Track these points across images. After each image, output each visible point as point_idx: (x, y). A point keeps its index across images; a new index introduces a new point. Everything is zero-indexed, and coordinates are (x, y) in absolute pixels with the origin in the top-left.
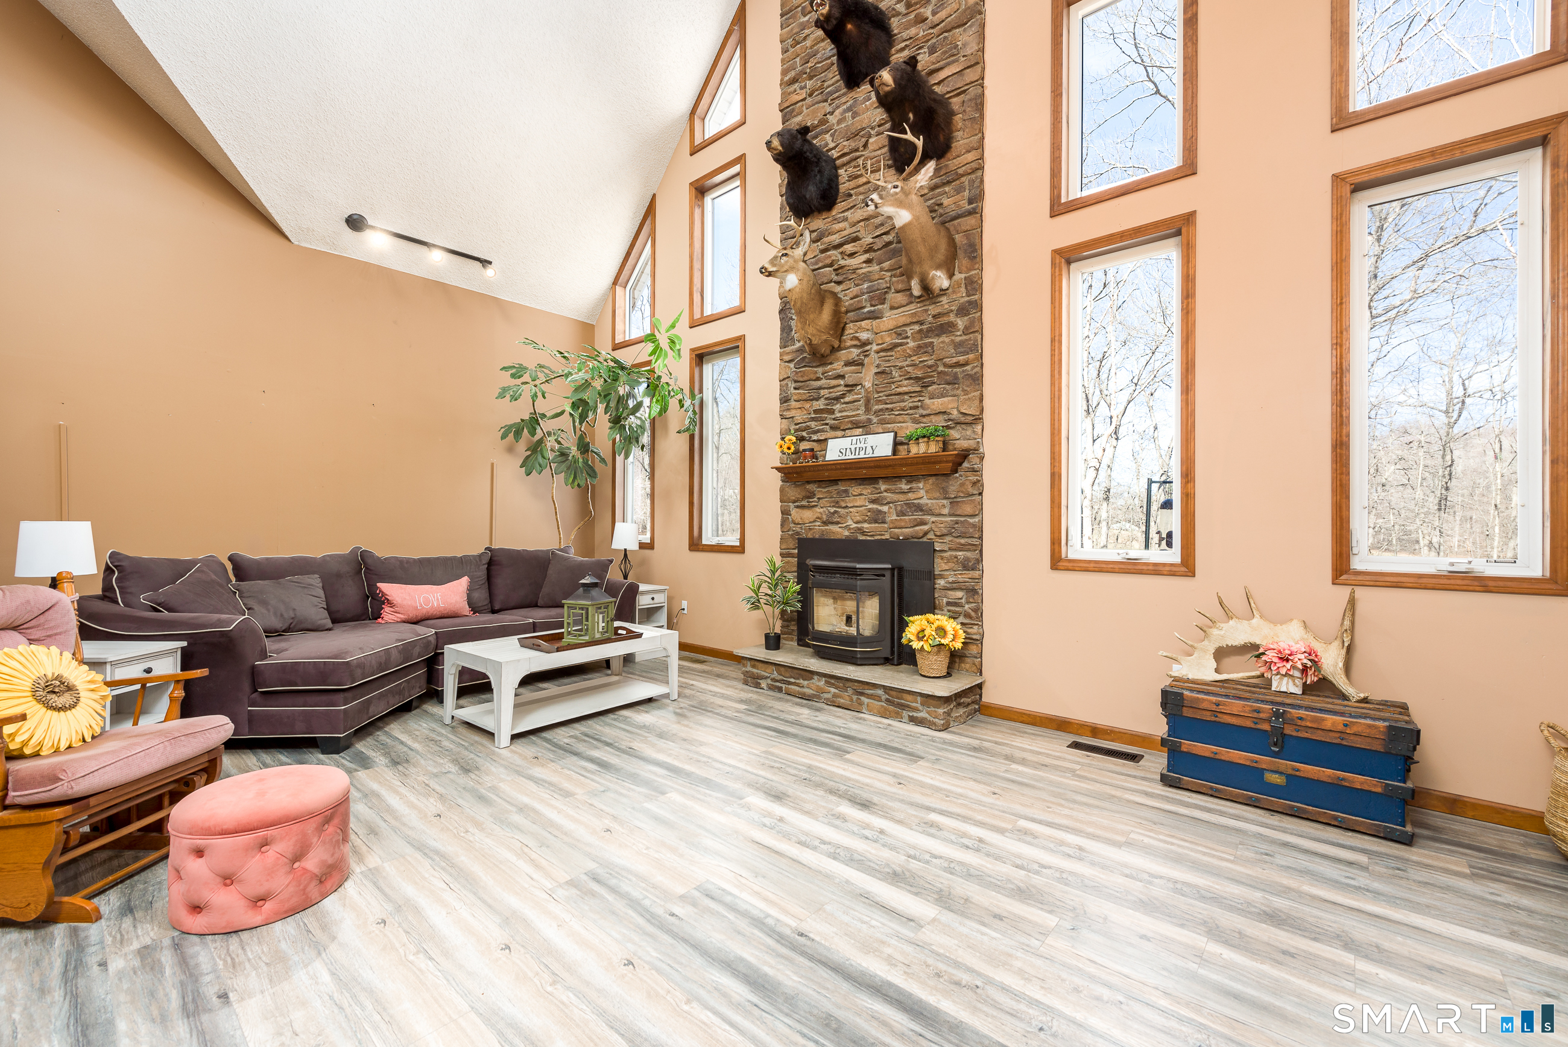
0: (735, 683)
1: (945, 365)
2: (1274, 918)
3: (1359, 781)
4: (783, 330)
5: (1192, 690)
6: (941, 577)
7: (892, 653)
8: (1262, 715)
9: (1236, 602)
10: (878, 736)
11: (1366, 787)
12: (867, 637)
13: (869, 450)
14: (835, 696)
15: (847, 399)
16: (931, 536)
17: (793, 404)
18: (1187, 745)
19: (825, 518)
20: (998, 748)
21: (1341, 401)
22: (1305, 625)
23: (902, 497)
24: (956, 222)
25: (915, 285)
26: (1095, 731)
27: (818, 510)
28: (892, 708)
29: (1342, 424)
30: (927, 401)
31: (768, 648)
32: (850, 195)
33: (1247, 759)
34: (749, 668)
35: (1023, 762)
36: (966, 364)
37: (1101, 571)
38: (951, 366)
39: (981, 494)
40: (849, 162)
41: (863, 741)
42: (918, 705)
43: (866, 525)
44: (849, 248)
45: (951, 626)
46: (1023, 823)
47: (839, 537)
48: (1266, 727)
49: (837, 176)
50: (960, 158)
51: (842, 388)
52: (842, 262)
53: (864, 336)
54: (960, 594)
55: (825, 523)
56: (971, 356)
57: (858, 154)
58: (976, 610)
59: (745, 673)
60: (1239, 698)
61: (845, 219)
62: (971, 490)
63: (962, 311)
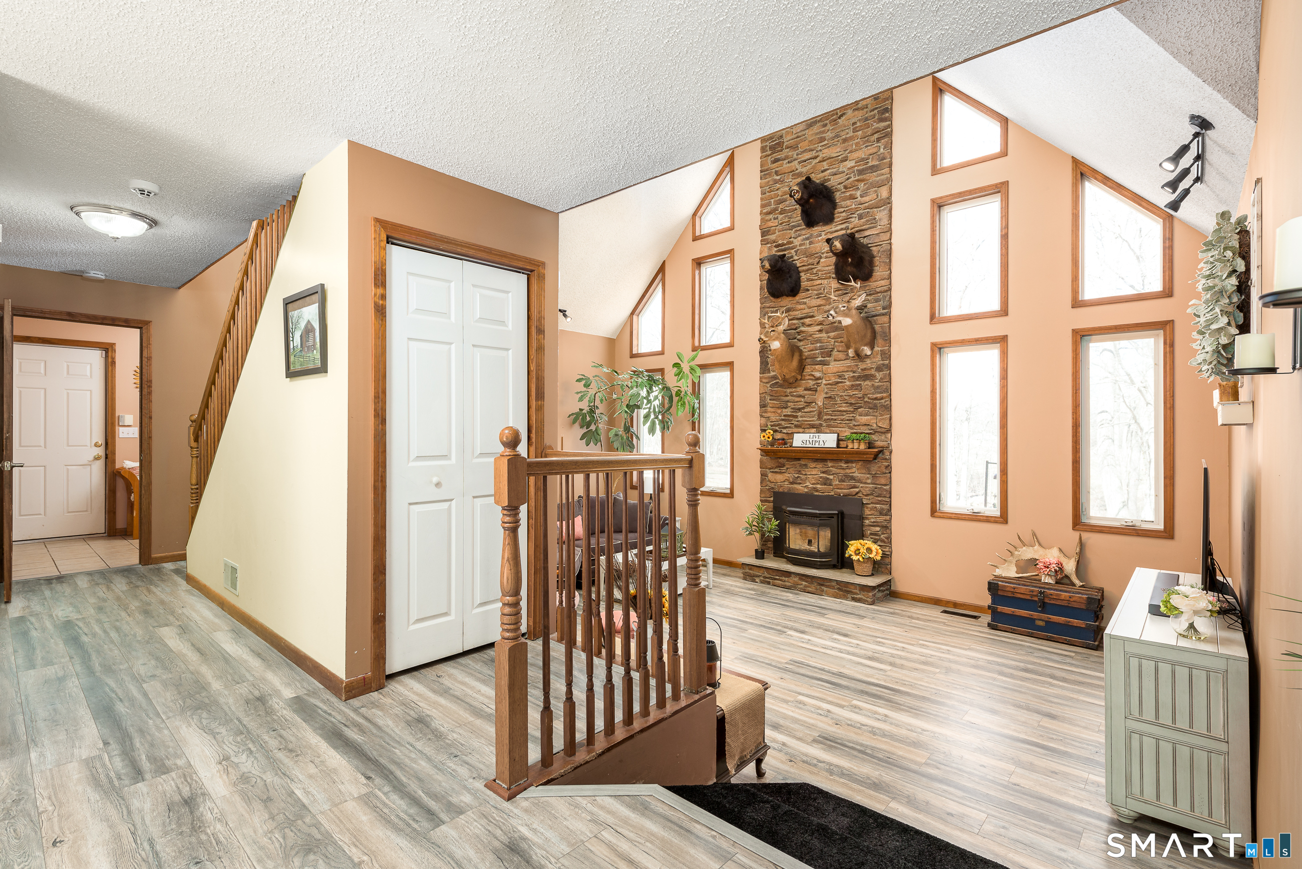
0: (738, 579)
1: (869, 398)
2: (1026, 670)
3: (1076, 622)
4: (762, 363)
5: (1003, 582)
6: (867, 519)
7: (838, 562)
8: (1034, 593)
9: (1027, 537)
10: (838, 607)
11: (1078, 625)
12: (823, 553)
13: (821, 443)
14: (805, 586)
15: (806, 410)
16: (860, 495)
17: (769, 409)
18: (1000, 608)
19: (791, 480)
20: (904, 613)
21: (1076, 441)
22: (1060, 550)
23: (842, 471)
24: (875, 318)
25: (851, 352)
26: (955, 605)
27: (786, 475)
28: (841, 593)
29: (1076, 452)
30: (858, 417)
31: (757, 558)
32: (808, 290)
33: (1027, 614)
34: (748, 571)
35: (918, 619)
36: (882, 399)
37: (958, 519)
38: (872, 399)
39: (890, 473)
40: (807, 270)
41: (831, 609)
42: (858, 591)
43: (819, 486)
44: (807, 321)
45: (874, 547)
46: (921, 642)
47: (801, 492)
48: (1036, 599)
49: (799, 277)
50: (878, 282)
51: (802, 403)
52: (802, 329)
53: (818, 374)
54: (878, 529)
55: (792, 483)
56: (885, 395)
57: (813, 267)
58: (887, 538)
59: (744, 573)
60: (1025, 585)
61: (805, 303)
62: (884, 471)
63: (879, 369)
